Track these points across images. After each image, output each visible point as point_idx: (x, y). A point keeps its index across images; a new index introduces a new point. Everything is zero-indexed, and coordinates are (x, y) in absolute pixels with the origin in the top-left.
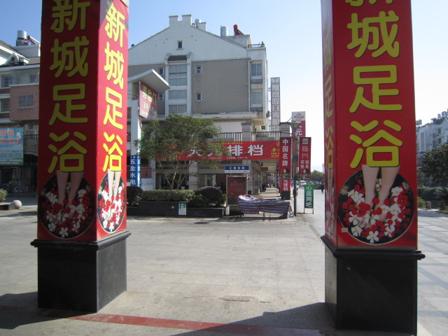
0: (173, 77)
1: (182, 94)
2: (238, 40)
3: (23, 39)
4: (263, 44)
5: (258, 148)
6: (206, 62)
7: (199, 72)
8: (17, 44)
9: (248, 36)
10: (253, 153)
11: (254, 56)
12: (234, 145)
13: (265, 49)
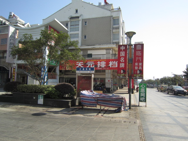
0: (72, 27)
1: (76, 36)
2: (106, 7)
3: (11, 16)
4: (119, 8)
5: (115, 63)
6: (89, 19)
7: (85, 24)
8: (9, 18)
9: (111, 5)
10: (112, 66)
11: (114, 15)
12: (101, 61)
13: (121, 11)
